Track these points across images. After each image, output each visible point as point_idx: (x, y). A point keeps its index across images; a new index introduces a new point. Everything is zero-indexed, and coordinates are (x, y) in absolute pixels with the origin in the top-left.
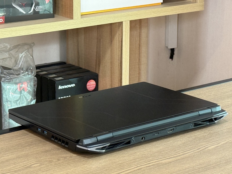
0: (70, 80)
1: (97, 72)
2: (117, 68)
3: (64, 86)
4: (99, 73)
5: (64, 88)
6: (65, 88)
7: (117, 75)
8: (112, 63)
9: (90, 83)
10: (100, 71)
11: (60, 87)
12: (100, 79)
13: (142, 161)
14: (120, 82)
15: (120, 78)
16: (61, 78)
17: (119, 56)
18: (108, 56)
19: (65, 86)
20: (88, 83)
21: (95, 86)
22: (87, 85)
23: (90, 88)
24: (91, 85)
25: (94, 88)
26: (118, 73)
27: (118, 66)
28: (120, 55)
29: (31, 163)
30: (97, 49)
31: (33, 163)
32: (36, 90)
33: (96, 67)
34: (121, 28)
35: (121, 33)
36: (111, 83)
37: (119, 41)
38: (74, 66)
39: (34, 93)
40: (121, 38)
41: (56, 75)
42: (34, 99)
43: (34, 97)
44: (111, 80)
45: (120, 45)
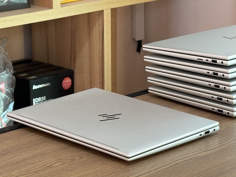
0: (45, 78)
1: (72, 68)
2: (98, 62)
3: (39, 86)
4: (74, 69)
5: (38, 88)
6: (40, 87)
7: (98, 70)
8: (91, 57)
9: (66, 81)
10: (77, 67)
11: (35, 87)
12: (77, 77)
14: (101, 78)
15: (101, 73)
16: (34, 77)
17: (99, 48)
18: (85, 50)
20: (63, 81)
21: (70, 84)
22: (63, 83)
23: (65, 86)
24: (67, 83)
25: (70, 86)
26: (98, 68)
27: (98, 60)
30: (71, 42)
32: (14, 91)
33: (71, 62)
34: (101, 18)
35: (102, 23)
36: (91, 80)
37: (99, 32)
38: (43, 63)
39: (12, 94)
40: (102, 28)
41: (26, 73)
42: (12, 101)
43: (12, 99)
44: (90, 76)
45: (101, 36)
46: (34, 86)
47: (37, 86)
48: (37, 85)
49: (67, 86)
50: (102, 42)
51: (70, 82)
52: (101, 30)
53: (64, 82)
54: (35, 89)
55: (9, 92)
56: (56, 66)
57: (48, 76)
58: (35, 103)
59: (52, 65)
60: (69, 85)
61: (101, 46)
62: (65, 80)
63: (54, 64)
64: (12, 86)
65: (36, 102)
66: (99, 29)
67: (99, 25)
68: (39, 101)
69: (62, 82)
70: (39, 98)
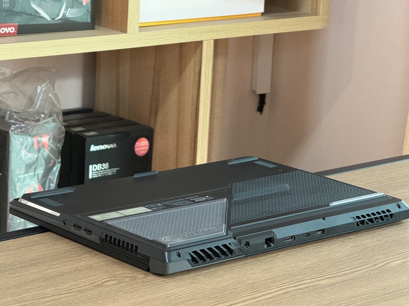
0: (109, 136)
2: (189, 118)
3: (99, 146)
6: (101, 149)
7: (189, 130)
10: (158, 123)
11: (93, 148)
12: (157, 138)
14: (193, 142)
15: (194, 135)
16: (93, 133)
17: (193, 97)
18: (173, 99)
19: (101, 146)
26: (189, 126)
27: (190, 115)
28: (195, 96)
34: (198, 51)
35: (199, 60)
36: (177, 144)
37: (194, 73)
40: (199, 67)
41: (83, 127)
44: (177, 138)
45: (197, 79)
46: (92, 146)
48: (98, 145)
50: (197, 88)
52: (197, 70)
54: (93, 151)
57: (115, 133)
61: (195, 93)
66: (194, 68)
67: (195, 62)
68: (98, 169)
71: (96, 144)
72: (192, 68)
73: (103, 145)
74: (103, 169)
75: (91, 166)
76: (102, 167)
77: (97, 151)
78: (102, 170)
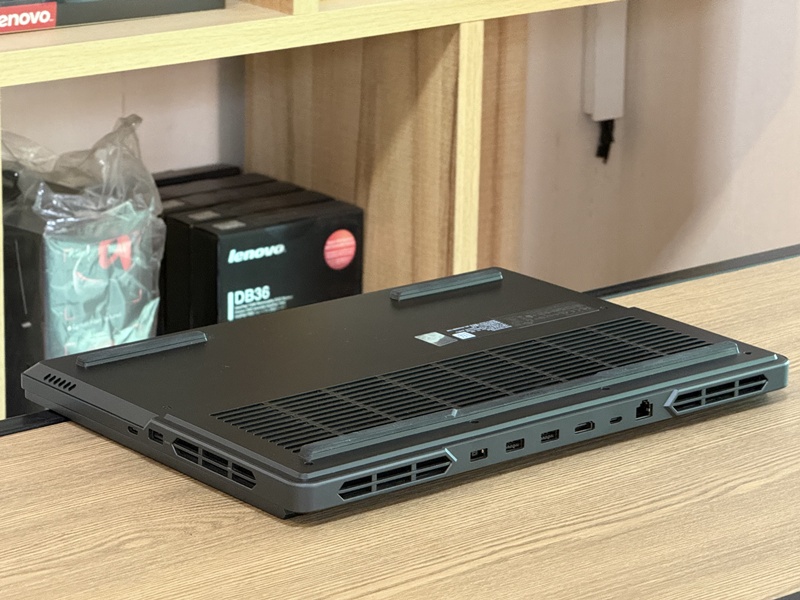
0: (268, 229)
1: (360, 204)
2: (437, 187)
3: (247, 252)
4: (367, 205)
5: (246, 259)
6: (251, 258)
7: (437, 213)
8: (416, 172)
9: (338, 241)
10: (373, 200)
12: (371, 229)
13: (510, 532)
14: (446, 239)
15: (446, 224)
16: (234, 224)
17: (442, 144)
18: (401, 147)
19: (252, 252)
21: (351, 251)
22: (327, 248)
23: (335, 258)
24: (339, 248)
25: (351, 258)
26: (437, 206)
27: (438, 182)
28: (448, 143)
29: (119, 535)
30: (360, 122)
31: (125, 535)
32: (159, 264)
33: (356, 185)
34: (451, 47)
35: (454, 65)
36: (413, 243)
37: (444, 93)
38: (273, 181)
39: (154, 274)
41: (214, 211)
42: (154, 297)
43: (154, 288)
44: (414, 231)
46: (233, 252)
47: (241, 253)
48: (244, 249)
49: (340, 257)
50: (451, 124)
51: (350, 247)
52: (450, 87)
53: (330, 244)
54: (235, 264)
55: (145, 267)
56: (312, 193)
57: (281, 223)
58: (235, 305)
59: (299, 190)
60: (347, 256)
61: (447, 136)
62: (334, 239)
63: (308, 186)
64: (155, 249)
65: (238, 302)
66: (443, 83)
67: (446, 69)
68: (247, 301)
69: (324, 244)
70: (247, 291)
71: (241, 248)
72: (440, 83)
73: (255, 248)
74: (257, 299)
75: (230, 295)
76: (255, 294)
77: (243, 263)
78: (255, 301)
